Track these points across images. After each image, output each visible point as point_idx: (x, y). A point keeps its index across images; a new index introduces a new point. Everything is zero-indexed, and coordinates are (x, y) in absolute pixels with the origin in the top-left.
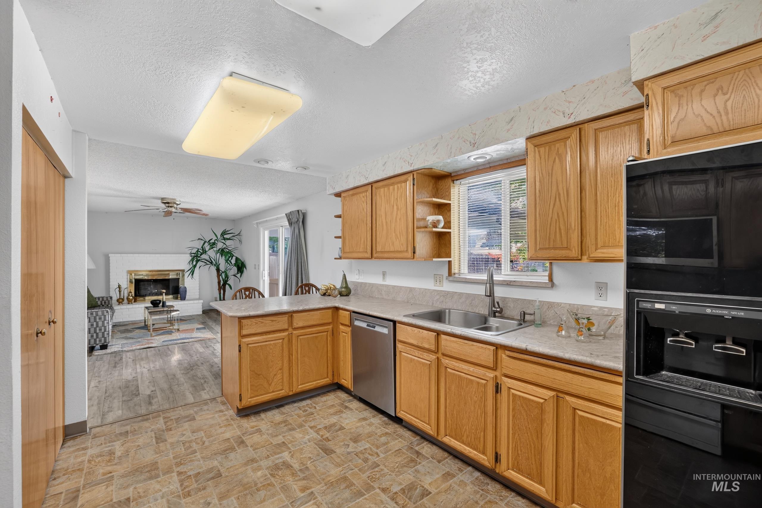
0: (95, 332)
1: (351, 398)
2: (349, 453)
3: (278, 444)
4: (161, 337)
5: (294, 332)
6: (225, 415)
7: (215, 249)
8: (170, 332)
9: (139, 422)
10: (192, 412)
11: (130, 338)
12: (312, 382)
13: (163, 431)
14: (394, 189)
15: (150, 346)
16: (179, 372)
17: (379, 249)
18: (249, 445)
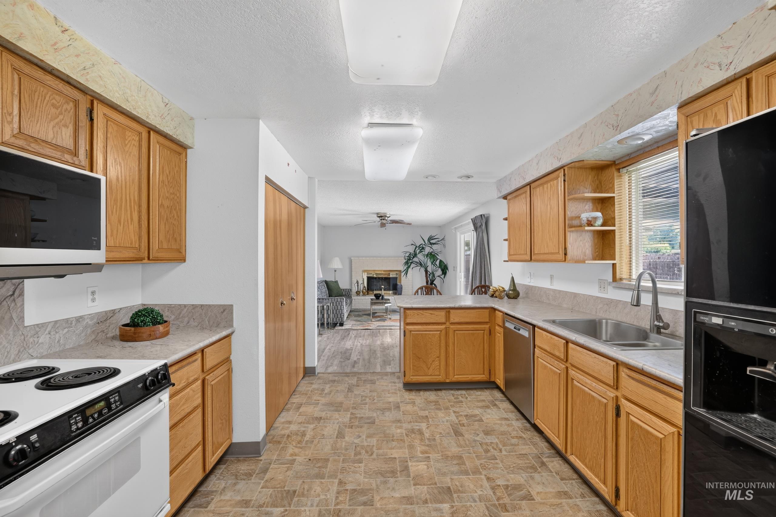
0: (336, 313)
1: (505, 399)
2: (475, 441)
3: (422, 416)
4: (377, 322)
5: (452, 327)
6: (396, 386)
7: (423, 253)
8: (384, 320)
9: (343, 376)
10: (375, 378)
11: (359, 321)
12: (467, 375)
13: (354, 385)
14: (547, 188)
15: (368, 328)
16: (379, 349)
17: (536, 252)
18: (401, 410)
